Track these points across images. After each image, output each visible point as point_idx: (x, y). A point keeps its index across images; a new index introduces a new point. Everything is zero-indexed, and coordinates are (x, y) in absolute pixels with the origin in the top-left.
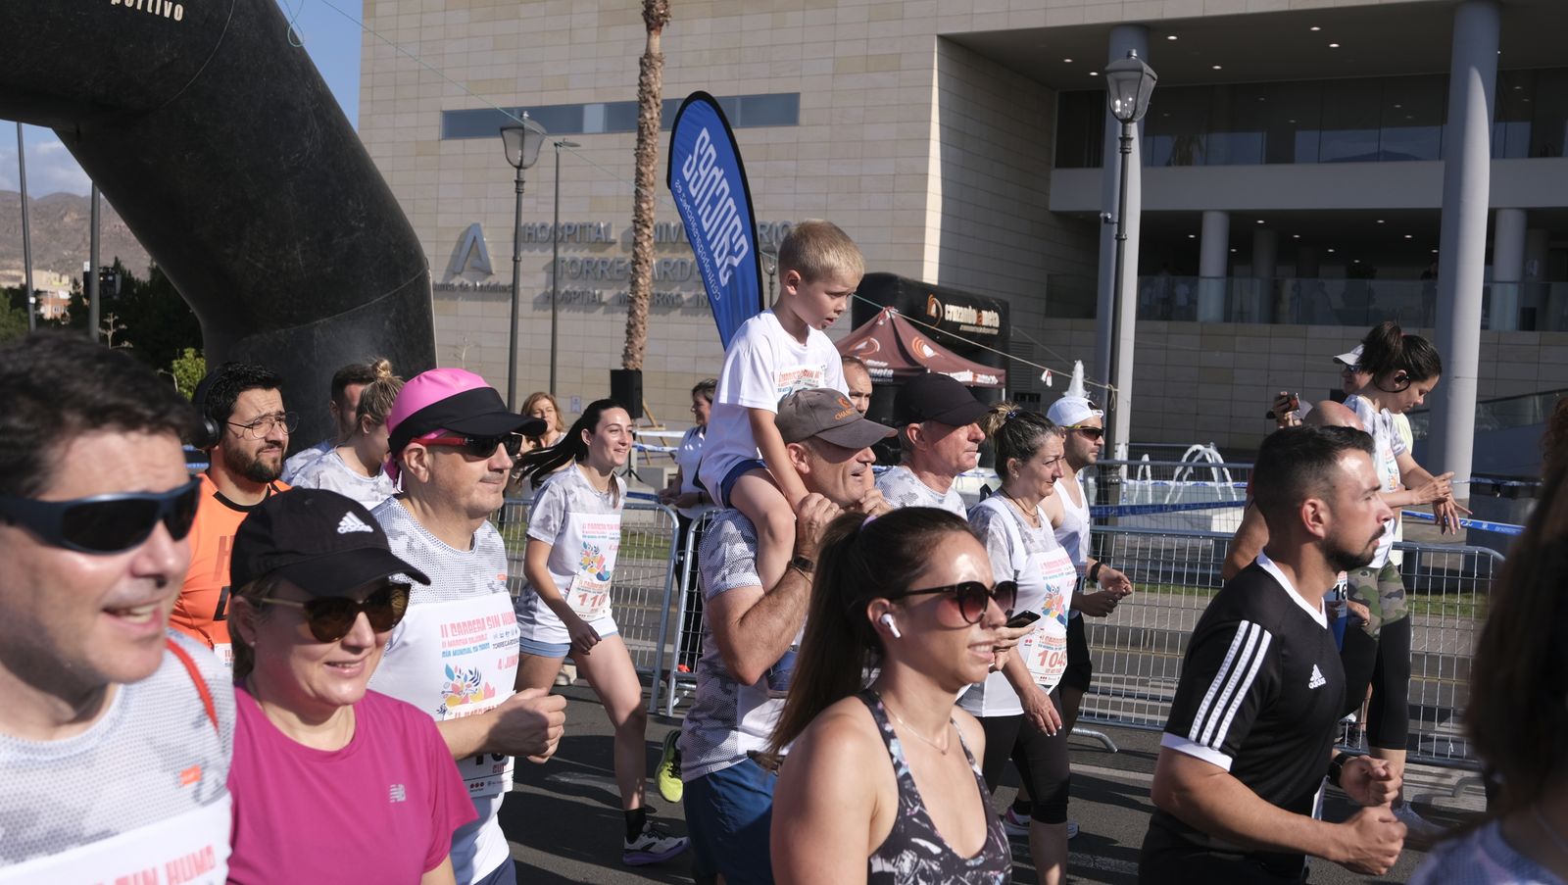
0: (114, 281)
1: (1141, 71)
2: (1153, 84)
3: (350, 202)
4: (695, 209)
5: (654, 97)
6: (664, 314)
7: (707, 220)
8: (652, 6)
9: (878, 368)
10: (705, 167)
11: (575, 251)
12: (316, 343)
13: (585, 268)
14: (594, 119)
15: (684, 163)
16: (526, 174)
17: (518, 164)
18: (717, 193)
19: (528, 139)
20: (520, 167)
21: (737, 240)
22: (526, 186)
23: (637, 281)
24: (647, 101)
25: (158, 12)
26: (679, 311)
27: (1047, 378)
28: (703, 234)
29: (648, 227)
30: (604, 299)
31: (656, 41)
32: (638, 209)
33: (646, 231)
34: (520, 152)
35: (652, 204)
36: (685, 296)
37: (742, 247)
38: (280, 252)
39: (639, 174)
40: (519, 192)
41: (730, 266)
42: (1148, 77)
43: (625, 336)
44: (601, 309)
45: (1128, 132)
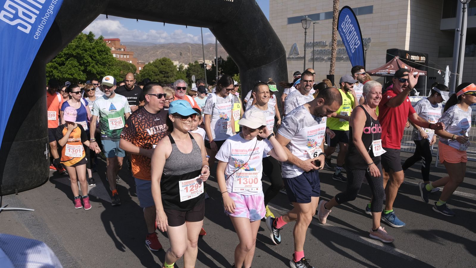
0: (220, 60)
3: (269, 39)
4: (345, 35)
5: (337, 10)
6: (339, 62)
7: (348, 37)
9: (393, 72)
10: (347, 25)
11: (318, 48)
13: (320, 52)
14: (322, 16)
15: (342, 24)
16: (307, 30)
17: (305, 28)
18: (351, 30)
19: (307, 22)
21: (357, 41)
22: (307, 33)
23: (333, 54)
24: (335, 11)
25: (228, 1)
26: (343, 61)
27: (439, 72)
28: (347, 41)
29: (335, 41)
30: (325, 59)
32: (333, 37)
33: (335, 42)
34: (306, 25)
35: (336, 36)
36: (344, 57)
37: (358, 43)
38: (254, 51)
39: (333, 29)
40: (305, 35)
41: (355, 48)
43: (330, 67)
44: (324, 61)
45: (466, 7)
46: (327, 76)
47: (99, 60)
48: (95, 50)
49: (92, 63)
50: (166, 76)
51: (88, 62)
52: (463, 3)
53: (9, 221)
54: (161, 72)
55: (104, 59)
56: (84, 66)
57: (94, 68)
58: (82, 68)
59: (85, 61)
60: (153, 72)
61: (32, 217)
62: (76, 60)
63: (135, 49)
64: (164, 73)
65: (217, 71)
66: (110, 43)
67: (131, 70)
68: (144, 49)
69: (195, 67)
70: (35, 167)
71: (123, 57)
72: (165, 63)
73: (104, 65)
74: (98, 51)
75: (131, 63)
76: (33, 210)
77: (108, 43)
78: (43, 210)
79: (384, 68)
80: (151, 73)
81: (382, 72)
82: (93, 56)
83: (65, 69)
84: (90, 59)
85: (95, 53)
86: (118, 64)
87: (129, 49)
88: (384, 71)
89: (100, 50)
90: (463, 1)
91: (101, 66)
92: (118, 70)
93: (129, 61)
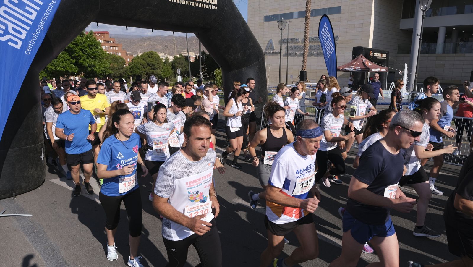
0: (204, 57)
3: (249, 44)
4: (323, 41)
5: (309, 10)
7: (326, 43)
9: (359, 68)
10: (325, 32)
11: (292, 44)
12: (243, 73)
13: (294, 47)
14: (296, 15)
15: (321, 31)
16: (283, 31)
18: (328, 37)
19: (283, 24)
20: (281, 30)
21: (332, 48)
22: (283, 34)
23: (305, 50)
24: (307, 11)
25: (212, 8)
26: (313, 56)
27: (400, 73)
28: (325, 46)
32: (305, 35)
33: (307, 40)
34: (281, 26)
35: (308, 34)
36: (315, 53)
37: (332, 50)
38: (236, 55)
39: (306, 28)
40: (281, 35)
43: (302, 63)
44: (297, 56)
45: (424, 13)
46: (300, 71)
47: (90, 54)
48: (86, 45)
49: (83, 56)
50: (153, 68)
51: (79, 55)
52: (423, 11)
53: (8, 228)
54: (148, 65)
55: (94, 52)
56: (76, 59)
57: (85, 61)
58: (74, 61)
59: (77, 55)
60: (140, 65)
61: (30, 224)
62: (68, 53)
63: (124, 41)
64: (151, 65)
65: (201, 66)
67: (120, 62)
68: (132, 42)
69: (180, 60)
70: (31, 171)
71: (113, 49)
72: (152, 56)
73: (94, 59)
74: (89, 46)
75: (120, 57)
76: (32, 216)
77: (98, 36)
79: (350, 64)
80: (139, 65)
81: (348, 68)
82: (85, 50)
83: (58, 62)
84: (81, 53)
85: (86, 47)
86: (109, 57)
87: (117, 41)
88: (350, 67)
89: (90, 44)
90: (422, 9)
91: (91, 59)
92: (108, 63)
93: (118, 54)
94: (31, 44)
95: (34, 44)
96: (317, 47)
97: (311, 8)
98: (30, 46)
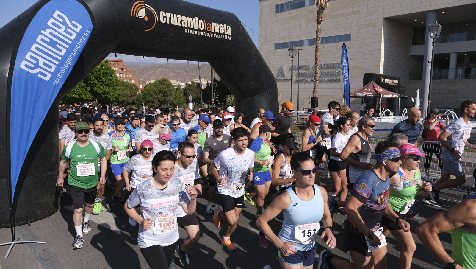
0: (215, 84)
1: (438, 26)
2: (441, 29)
3: (262, 72)
5: (319, 38)
6: (321, 83)
8: (319, 19)
9: (370, 94)
11: (302, 71)
12: (256, 100)
13: (304, 74)
14: (306, 43)
16: (293, 59)
19: (294, 51)
20: (292, 58)
22: (293, 61)
23: (316, 77)
24: (318, 39)
25: (226, 39)
26: (324, 82)
31: (319, 26)
32: (316, 62)
33: (318, 67)
34: (293, 54)
35: (319, 61)
36: (326, 79)
38: (249, 83)
39: (316, 55)
40: (292, 63)
42: (440, 27)
43: (313, 89)
44: (308, 83)
45: (435, 41)
46: (312, 98)
47: (104, 81)
48: (101, 73)
49: (98, 84)
50: (165, 95)
51: (94, 83)
52: (433, 38)
53: (22, 255)
54: (161, 92)
55: (108, 80)
56: (91, 86)
57: (99, 89)
58: (89, 88)
59: (92, 82)
61: (44, 251)
62: (83, 81)
63: (137, 69)
64: (163, 92)
65: (213, 93)
66: (113, 64)
67: (134, 90)
68: (145, 69)
69: (192, 87)
70: (47, 198)
71: (126, 76)
72: (164, 83)
73: (108, 86)
74: (103, 74)
75: (133, 84)
76: (45, 243)
78: (54, 242)
79: (362, 91)
80: (152, 92)
81: (360, 94)
82: (98, 77)
84: (96, 81)
85: (101, 75)
86: (122, 85)
87: (131, 69)
88: (361, 93)
89: (105, 72)
90: (432, 36)
91: (105, 87)
92: (121, 90)
93: (131, 81)
94: (59, 76)
95: (62, 76)
96: (328, 73)
97: (321, 35)
98: (58, 78)
